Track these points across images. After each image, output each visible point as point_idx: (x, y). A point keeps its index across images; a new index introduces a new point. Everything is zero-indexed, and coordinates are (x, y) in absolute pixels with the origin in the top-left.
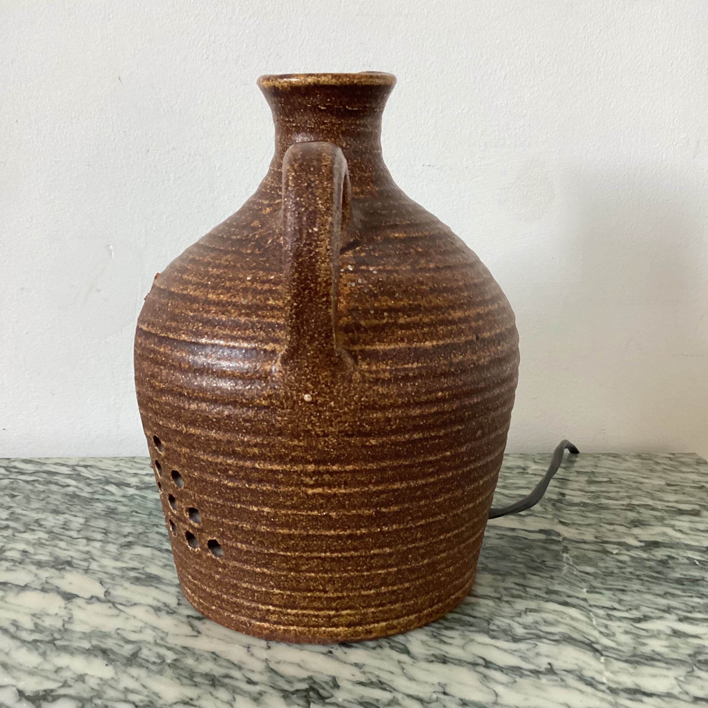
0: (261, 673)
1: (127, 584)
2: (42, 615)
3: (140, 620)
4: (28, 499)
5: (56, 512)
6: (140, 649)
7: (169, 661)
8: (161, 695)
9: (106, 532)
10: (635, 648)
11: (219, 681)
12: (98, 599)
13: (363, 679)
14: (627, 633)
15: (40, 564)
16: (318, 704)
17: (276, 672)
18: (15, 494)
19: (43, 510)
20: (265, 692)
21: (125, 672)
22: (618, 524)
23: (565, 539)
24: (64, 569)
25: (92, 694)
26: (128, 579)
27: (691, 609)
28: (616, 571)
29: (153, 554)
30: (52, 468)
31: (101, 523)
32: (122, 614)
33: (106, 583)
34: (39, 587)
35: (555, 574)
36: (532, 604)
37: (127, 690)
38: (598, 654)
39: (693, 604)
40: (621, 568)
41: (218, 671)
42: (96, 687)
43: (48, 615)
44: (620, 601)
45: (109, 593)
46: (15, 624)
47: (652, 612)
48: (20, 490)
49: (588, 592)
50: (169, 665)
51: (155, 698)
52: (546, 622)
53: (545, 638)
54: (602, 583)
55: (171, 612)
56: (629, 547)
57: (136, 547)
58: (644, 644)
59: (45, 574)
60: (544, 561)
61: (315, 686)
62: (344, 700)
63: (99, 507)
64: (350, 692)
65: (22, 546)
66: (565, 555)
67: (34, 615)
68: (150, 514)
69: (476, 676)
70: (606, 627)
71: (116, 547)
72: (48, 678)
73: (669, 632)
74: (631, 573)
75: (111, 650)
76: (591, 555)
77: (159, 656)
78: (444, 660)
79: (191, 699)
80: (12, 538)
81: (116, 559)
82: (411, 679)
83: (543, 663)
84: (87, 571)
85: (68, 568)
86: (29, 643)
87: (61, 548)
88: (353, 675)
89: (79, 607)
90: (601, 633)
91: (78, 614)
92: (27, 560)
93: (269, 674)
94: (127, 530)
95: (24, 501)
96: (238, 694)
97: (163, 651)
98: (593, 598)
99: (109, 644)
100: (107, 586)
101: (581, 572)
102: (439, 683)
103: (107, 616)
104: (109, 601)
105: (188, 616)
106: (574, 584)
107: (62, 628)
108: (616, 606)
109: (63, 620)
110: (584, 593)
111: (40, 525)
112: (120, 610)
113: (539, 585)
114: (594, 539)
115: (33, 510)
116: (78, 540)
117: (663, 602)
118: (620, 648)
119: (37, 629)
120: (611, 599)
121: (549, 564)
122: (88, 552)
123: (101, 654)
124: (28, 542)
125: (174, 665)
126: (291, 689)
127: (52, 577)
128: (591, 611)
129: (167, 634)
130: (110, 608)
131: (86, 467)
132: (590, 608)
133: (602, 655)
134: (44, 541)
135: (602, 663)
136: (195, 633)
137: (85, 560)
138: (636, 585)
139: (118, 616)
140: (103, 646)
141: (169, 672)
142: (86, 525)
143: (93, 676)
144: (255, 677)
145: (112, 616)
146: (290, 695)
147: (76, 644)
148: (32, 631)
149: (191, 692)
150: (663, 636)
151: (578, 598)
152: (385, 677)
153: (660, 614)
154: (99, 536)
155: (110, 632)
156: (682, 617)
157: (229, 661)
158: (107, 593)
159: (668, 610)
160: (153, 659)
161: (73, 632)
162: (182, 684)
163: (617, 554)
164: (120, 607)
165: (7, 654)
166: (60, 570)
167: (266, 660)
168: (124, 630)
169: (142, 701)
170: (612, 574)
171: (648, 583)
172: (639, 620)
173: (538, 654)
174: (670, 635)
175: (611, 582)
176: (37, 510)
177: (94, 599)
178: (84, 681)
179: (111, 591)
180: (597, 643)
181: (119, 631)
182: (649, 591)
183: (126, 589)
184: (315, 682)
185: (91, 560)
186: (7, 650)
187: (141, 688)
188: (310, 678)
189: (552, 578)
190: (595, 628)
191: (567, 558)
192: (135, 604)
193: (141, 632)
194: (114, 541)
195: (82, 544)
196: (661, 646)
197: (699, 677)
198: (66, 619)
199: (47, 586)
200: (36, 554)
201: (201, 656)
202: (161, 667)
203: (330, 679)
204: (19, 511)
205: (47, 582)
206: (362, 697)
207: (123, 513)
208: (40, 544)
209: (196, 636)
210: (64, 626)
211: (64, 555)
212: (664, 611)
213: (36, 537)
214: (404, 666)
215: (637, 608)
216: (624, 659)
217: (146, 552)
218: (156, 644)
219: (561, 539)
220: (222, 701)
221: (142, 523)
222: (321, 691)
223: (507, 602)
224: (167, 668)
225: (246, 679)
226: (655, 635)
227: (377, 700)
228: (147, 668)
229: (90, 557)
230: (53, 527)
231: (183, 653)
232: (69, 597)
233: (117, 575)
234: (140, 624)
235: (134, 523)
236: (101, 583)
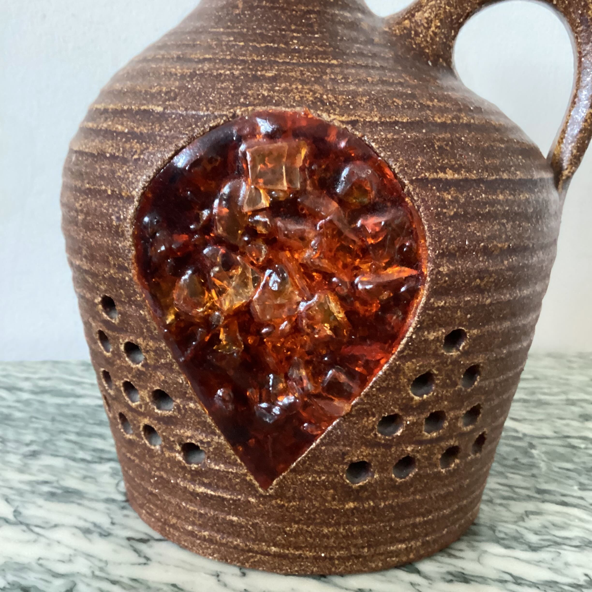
1: (40, 501)
3: (68, 547)
6: (75, 584)
12: (6, 521)
26: (41, 495)
32: (42, 540)
33: (13, 500)
45: (20, 513)
52: (555, 526)
55: (105, 534)
57: (43, 457)
60: (516, 459)
66: (535, 452)
71: (18, 457)
77: (102, 591)
81: (21, 471)
94: (28, 437)
97: (106, 585)
99: (31, 579)
100: (16, 504)
103: (20, 541)
104: (21, 523)
105: (129, 539)
112: (38, 534)
113: (524, 484)
114: (554, 434)
121: (523, 461)
129: (107, 562)
130: (24, 531)
136: (143, 560)
139: (35, 541)
140: (23, 582)
145: (28, 542)
151: (574, 497)
155: (29, 563)
158: (17, 513)
164: (37, 530)
168: (48, 559)
179: (21, 510)
181: (41, 562)
183: (40, 507)
191: (538, 455)
192: (56, 526)
193: (70, 561)
194: (15, 451)
209: (145, 564)
218: (95, 577)
219: (522, 435)
221: (45, 430)
233: (26, 491)
234: (67, 552)
235: (36, 430)
236: (7, 500)
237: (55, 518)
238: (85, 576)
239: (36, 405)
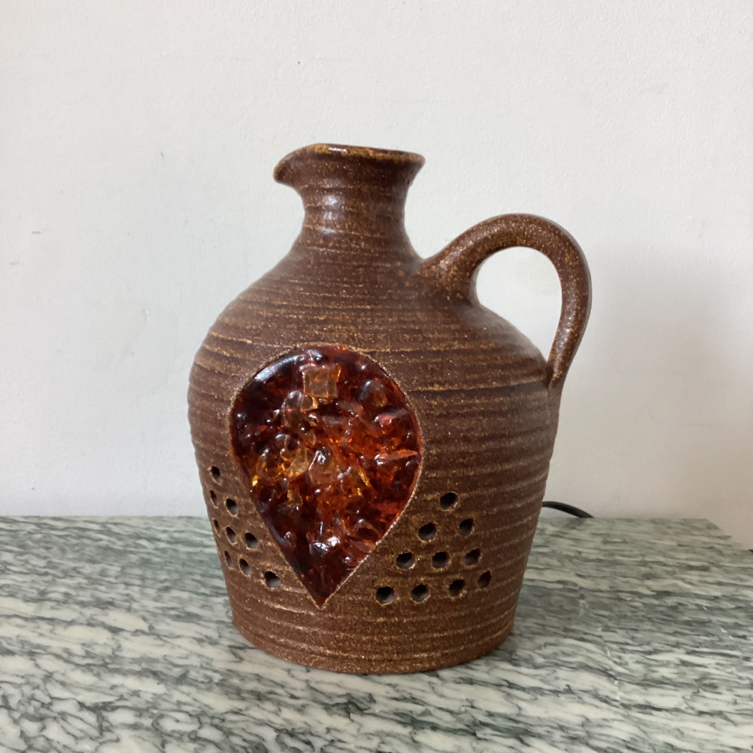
0: (303, 690)
1: (169, 621)
2: (91, 645)
3: (186, 649)
4: (63, 551)
5: (92, 561)
6: (188, 671)
7: (216, 681)
8: (212, 707)
9: (143, 578)
10: (646, 674)
11: (265, 696)
12: (143, 632)
13: (397, 695)
14: (638, 662)
15: (83, 604)
16: (356, 714)
17: (316, 690)
18: (49, 546)
19: (79, 560)
20: (307, 705)
21: (176, 689)
22: (630, 577)
23: (581, 588)
24: (107, 608)
25: (147, 706)
26: (170, 616)
27: (698, 645)
28: (629, 614)
29: (190, 597)
30: (82, 525)
31: (137, 571)
32: (168, 645)
33: (149, 619)
34: (85, 622)
35: (572, 616)
36: (551, 640)
37: (179, 703)
38: (612, 679)
39: (699, 641)
40: (634, 612)
41: (262, 688)
42: (151, 700)
43: (97, 644)
44: (633, 638)
45: (153, 628)
46: (67, 651)
47: (662, 647)
48: (55, 543)
49: (603, 631)
50: (217, 684)
51: (206, 709)
52: (564, 654)
53: (563, 666)
54: (616, 624)
55: (213, 643)
56: (641, 595)
57: (173, 591)
58: (655, 672)
59: (89, 612)
60: (562, 606)
61: (353, 701)
62: (381, 711)
63: (134, 558)
64: (386, 705)
65: (63, 589)
66: (582, 601)
67: (84, 645)
68: (183, 564)
69: (501, 694)
70: (620, 657)
71: (154, 591)
72: (105, 693)
73: (677, 662)
74: (643, 616)
75: (162, 673)
76: (606, 601)
77: (206, 677)
78: (471, 682)
79: (240, 710)
80: (53, 583)
81: (156, 600)
82: (442, 696)
83: (562, 685)
84: (129, 610)
85: (110, 607)
86: (82, 666)
87: (101, 591)
88: (388, 693)
89: (126, 639)
90: (615, 662)
91: (125, 644)
92: (71, 601)
93: (311, 691)
94: (163, 577)
95: (59, 552)
96: (283, 706)
97: (209, 673)
98: (607, 636)
99: (158, 667)
100: (151, 622)
101: (597, 615)
102: (467, 700)
103: (152, 645)
104: (154, 634)
105: (230, 647)
106: (589, 625)
107: (112, 655)
108: (630, 642)
109: (112, 649)
110: (599, 631)
111: (79, 573)
112: (165, 641)
113: (557, 625)
114: (609, 589)
115: (69, 559)
116: (117, 585)
117: (673, 639)
118: (632, 674)
119: (88, 655)
120: (623, 636)
121: (567, 608)
122: (128, 595)
123: (151, 675)
124: (69, 586)
125: (221, 684)
126: (331, 703)
127: (96, 615)
128: (605, 646)
129: (212, 660)
130: (155, 639)
131: (116, 524)
132: (605, 644)
133: (616, 679)
134: (84, 586)
135: (616, 685)
136: (237, 660)
137: (126, 601)
138: (647, 626)
139: (162, 646)
140: (153, 669)
141: (217, 689)
142: (123, 572)
143: (146, 692)
144: (297, 694)
145: (159, 646)
146: (331, 707)
147: (127, 667)
148: (84, 657)
149: (238, 705)
150: (672, 665)
151: (593, 635)
152: (417, 694)
153: (669, 648)
154: (138, 582)
155: (158, 658)
156: (689, 651)
157: (272, 681)
158: (151, 627)
159: (677, 645)
160: (201, 679)
161: (123, 658)
162: (230, 699)
163: (630, 601)
164: (164, 638)
165: (63, 674)
166: (103, 609)
167: (307, 681)
168: (171, 656)
169: (194, 711)
170: (625, 617)
171: (659, 625)
172: (650, 653)
173: (557, 678)
174: (678, 665)
175: (624, 623)
176: (74, 560)
177: (138, 633)
178: (139, 696)
179: (155, 626)
180: (612, 670)
181: (166, 658)
182: (660, 631)
183: (169, 624)
184: (353, 698)
185: (132, 602)
186: (63, 671)
187: (192, 701)
188: (348, 695)
189: (569, 619)
190: (609, 659)
191: (583, 604)
192: (178, 637)
193: (187, 658)
194: (152, 586)
195: (121, 589)
196: (671, 673)
197: (704, 697)
198: (115, 647)
199: (92, 622)
200: (78, 596)
201: (246, 677)
202: (209, 685)
203: (367, 695)
204: (55, 560)
205: (92, 619)
206: (397, 709)
207: (157, 563)
208: (80, 587)
209: (238, 662)
210: (113, 653)
211: (105, 597)
212: (674, 646)
213: (76, 582)
214: (434, 686)
215: (648, 644)
216: (636, 682)
217: (185, 595)
218: (202, 667)
219: (577, 588)
220: (269, 712)
221: (176, 571)
222: (359, 704)
223: (529, 638)
224: (215, 686)
225: (289, 695)
226: (666, 664)
227: (411, 712)
228: (196, 686)
229: (130, 599)
230: (91, 574)
231: (229, 675)
232: (115, 630)
233: (159, 614)
234: (185, 652)
235: (169, 572)
236: (144, 619)
237: (178, 632)
238: (196, 667)
239: (171, 552)
